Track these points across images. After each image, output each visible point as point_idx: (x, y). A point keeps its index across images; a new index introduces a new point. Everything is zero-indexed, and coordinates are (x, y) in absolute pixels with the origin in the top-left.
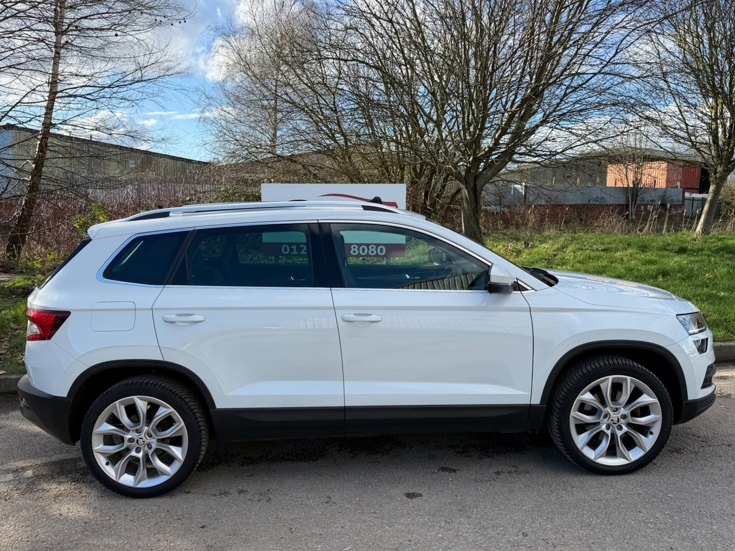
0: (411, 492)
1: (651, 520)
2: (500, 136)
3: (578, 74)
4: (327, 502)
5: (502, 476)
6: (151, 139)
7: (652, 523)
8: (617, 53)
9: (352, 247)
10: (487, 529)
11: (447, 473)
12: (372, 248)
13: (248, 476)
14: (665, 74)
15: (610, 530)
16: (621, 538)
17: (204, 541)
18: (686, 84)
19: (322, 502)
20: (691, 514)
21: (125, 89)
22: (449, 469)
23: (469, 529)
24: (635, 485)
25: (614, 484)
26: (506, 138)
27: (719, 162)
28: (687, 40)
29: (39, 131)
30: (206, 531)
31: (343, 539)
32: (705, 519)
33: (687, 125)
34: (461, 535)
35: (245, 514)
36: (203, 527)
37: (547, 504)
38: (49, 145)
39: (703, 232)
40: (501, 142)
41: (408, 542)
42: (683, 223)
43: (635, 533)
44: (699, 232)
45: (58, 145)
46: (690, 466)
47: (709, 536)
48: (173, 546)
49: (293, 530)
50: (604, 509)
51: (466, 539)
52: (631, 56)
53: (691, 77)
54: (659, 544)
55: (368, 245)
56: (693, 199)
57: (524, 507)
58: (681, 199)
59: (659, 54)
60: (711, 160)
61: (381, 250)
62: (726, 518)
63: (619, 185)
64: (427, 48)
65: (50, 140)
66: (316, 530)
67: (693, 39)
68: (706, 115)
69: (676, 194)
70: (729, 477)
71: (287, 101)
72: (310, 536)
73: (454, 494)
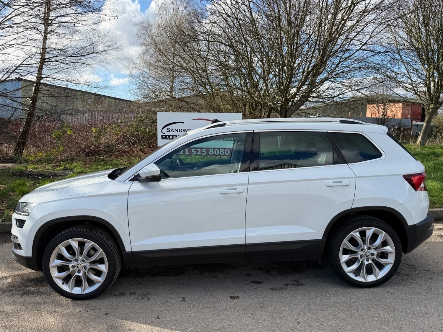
0: (233, 295)
1: (376, 316)
2: (301, 87)
3: (347, 50)
4: (182, 301)
5: (289, 287)
6: (99, 87)
7: (376, 317)
8: (370, 38)
9: (210, 150)
10: (276, 318)
11: (256, 285)
12: (222, 150)
13: (137, 284)
14: (399, 50)
15: (351, 321)
16: (357, 326)
17: (106, 323)
18: (411, 57)
19: (179, 301)
20: (401, 312)
21: (85, 58)
22: (257, 282)
23: (265, 319)
24: (368, 294)
25: (355, 293)
26: (304, 88)
27: (431, 103)
28: (413, 31)
29: (34, 81)
30: (108, 317)
31: (189, 323)
32: (409, 315)
33: (412, 81)
34: (260, 322)
35: (133, 307)
36: (106, 314)
37: (314, 304)
38: (40, 89)
39: (421, 144)
40: (301, 90)
41: (228, 326)
42: (411, 139)
43: (366, 323)
44: (419, 144)
45: (45, 90)
46: (403, 283)
47: (410, 326)
48: (88, 326)
49: (160, 317)
50: (348, 308)
51: (263, 325)
52: (379, 40)
53: (415, 53)
54: (379, 330)
55: (219, 149)
56: (417, 125)
57: (300, 306)
58: (410, 125)
59: (395, 39)
60: (426, 102)
61: (227, 152)
62: (422, 315)
63: (374, 116)
64: (258, 34)
65: (41, 87)
66: (173, 318)
67: (416, 30)
68: (423, 75)
69: (407, 123)
70: (426, 290)
71: (178, 66)
72: (170, 321)
73: (259, 297)
